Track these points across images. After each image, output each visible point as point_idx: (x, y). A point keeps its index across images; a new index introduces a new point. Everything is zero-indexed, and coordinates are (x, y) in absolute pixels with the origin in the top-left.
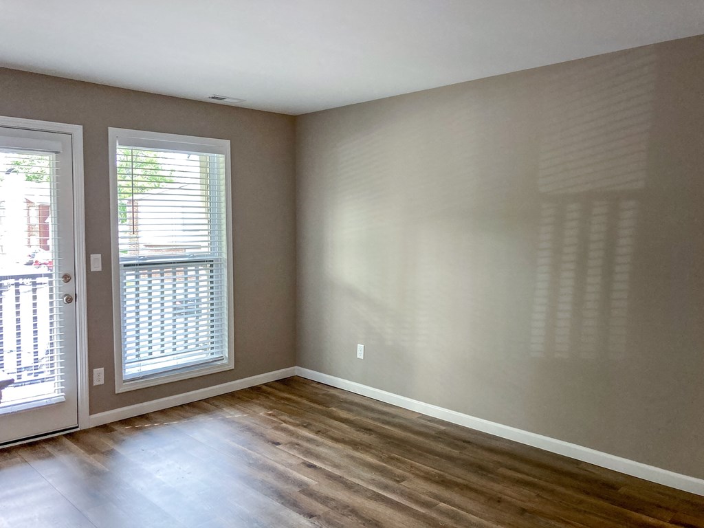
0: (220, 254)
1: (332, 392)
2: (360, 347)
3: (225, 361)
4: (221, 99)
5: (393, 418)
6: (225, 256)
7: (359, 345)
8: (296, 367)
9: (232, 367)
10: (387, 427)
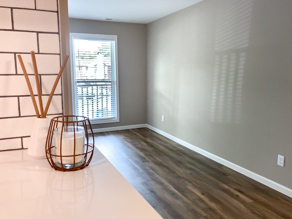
0: (114, 79)
1: (154, 133)
2: (163, 117)
3: (116, 119)
4: (111, 20)
5: (166, 143)
6: (115, 80)
7: (162, 116)
8: (146, 124)
9: (118, 121)
10: (160, 146)
